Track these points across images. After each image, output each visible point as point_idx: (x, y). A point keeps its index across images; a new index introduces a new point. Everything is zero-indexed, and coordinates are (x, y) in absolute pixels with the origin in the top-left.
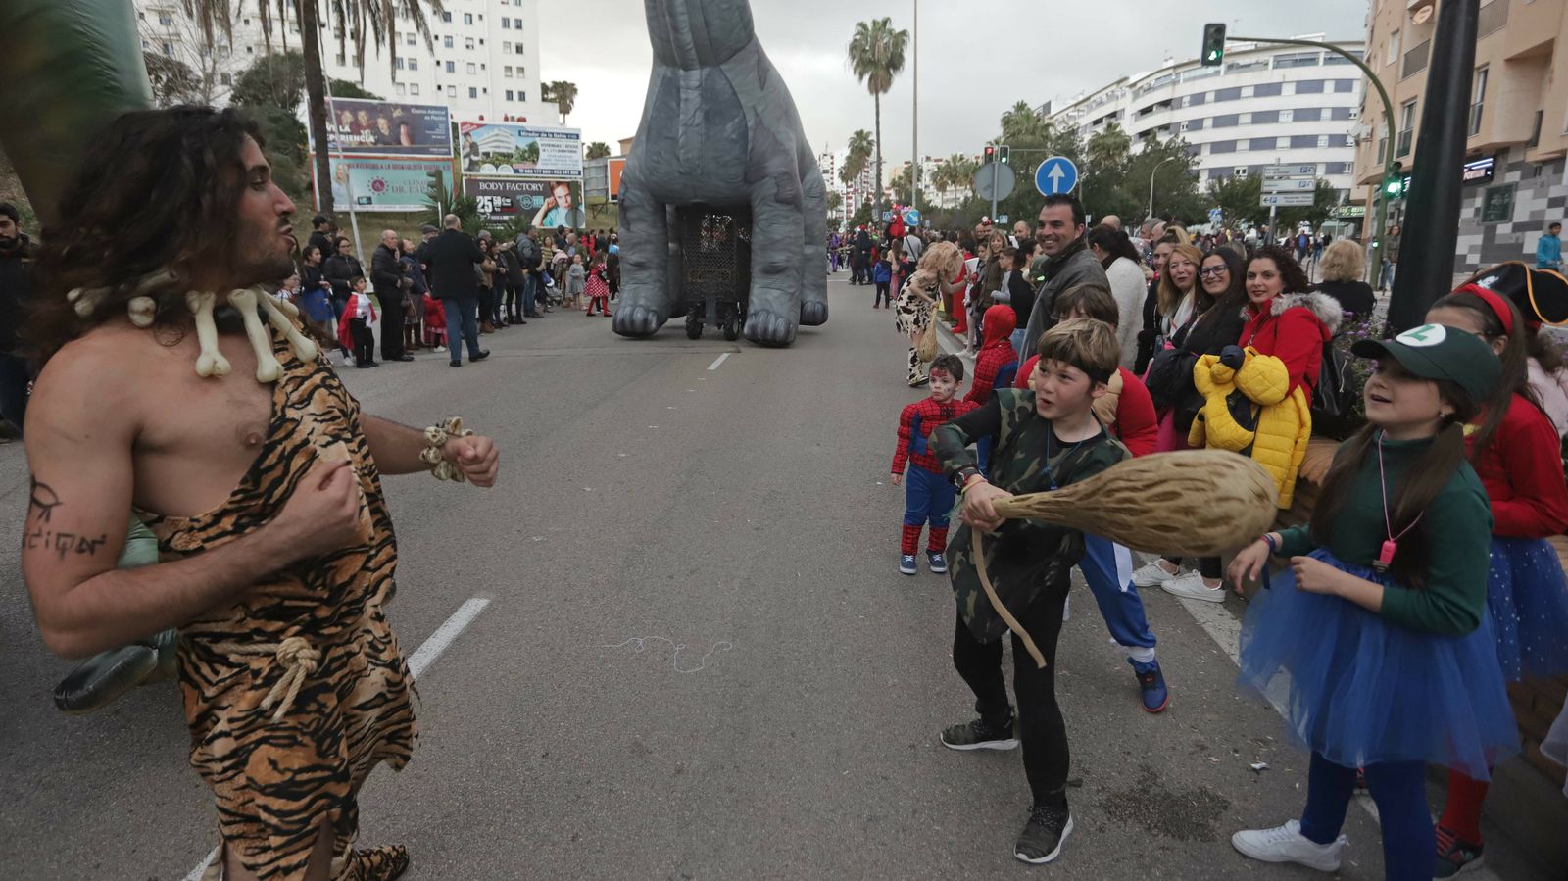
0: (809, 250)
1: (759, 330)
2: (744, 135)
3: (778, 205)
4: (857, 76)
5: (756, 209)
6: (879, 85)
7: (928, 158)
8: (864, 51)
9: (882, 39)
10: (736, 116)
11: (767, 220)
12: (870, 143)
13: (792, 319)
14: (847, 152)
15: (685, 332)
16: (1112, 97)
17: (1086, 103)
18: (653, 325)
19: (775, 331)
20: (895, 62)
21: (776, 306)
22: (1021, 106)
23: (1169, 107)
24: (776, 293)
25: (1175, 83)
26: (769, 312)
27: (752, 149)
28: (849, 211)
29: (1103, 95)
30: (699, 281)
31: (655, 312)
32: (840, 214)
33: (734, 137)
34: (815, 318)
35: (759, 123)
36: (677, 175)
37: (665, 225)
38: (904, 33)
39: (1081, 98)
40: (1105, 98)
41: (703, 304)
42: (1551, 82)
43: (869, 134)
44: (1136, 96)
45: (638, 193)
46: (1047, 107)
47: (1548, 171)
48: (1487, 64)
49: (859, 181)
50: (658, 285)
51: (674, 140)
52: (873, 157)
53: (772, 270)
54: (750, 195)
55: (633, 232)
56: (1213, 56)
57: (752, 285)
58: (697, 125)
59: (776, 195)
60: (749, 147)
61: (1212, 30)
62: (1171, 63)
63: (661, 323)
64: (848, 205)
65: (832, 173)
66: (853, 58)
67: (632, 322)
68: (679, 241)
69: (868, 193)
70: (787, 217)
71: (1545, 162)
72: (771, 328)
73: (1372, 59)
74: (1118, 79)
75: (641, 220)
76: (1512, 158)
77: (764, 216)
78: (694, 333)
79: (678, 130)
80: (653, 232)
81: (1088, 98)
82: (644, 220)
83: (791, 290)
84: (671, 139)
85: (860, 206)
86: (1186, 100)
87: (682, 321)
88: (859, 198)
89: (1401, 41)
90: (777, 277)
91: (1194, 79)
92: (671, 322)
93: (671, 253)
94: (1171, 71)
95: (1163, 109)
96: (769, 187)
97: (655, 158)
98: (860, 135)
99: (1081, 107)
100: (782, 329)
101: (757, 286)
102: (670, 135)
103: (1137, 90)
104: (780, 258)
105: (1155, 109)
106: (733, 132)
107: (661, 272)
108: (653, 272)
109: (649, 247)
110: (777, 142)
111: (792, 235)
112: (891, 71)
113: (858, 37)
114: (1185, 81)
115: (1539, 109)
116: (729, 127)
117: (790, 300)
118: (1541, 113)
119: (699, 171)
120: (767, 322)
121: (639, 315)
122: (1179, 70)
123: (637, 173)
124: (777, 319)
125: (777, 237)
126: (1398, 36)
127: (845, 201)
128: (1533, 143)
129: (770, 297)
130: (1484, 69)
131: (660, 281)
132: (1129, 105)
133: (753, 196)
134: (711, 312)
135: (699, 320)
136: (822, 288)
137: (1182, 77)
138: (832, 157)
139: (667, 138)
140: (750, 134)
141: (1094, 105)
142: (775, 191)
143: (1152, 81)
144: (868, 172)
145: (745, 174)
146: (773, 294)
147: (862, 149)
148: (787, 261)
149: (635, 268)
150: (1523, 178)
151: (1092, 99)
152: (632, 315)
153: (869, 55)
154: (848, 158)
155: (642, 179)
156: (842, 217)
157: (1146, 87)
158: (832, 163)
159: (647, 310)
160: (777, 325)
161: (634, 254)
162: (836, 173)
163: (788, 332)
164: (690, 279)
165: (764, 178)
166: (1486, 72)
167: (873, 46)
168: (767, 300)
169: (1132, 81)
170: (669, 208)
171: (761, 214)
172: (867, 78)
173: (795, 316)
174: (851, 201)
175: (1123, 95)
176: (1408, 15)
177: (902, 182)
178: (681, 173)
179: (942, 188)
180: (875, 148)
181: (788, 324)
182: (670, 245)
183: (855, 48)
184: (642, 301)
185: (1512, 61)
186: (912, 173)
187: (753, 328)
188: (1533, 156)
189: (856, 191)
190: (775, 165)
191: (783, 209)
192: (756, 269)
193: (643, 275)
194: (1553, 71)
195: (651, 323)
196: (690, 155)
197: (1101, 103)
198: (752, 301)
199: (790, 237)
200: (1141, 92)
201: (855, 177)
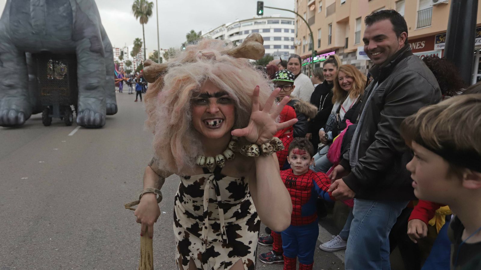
0: (107, 78)
1: (85, 120)
2: (70, 14)
3: (92, 53)
4: (135, 18)
5: (79, 55)
6: (144, 21)
7: (162, 49)
8: (138, 8)
9: (144, 4)
10: (65, 3)
11: (85, 61)
12: (141, 43)
13: (103, 113)
14: (133, 46)
15: (41, 122)
16: (221, 30)
17: (213, 32)
18: (22, 120)
19: (94, 120)
20: (149, 13)
21: (93, 107)
22: (193, 32)
23: (238, 34)
24: (93, 100)
25: (240, 27)
26: (90, 110)
27: (76, 22)
28: (135, 67)
29: (218, 30)
30: (48, 95)
31: (22, 112)
32: (131, 69)
33: (65, 14)
34: (112, 111)
35: (79, 8)
36: (31, 34)
37: (25, 64)
38: (152, 3)
39: (211, 30)
40: (219, 31)
41: (51, 107)
42: (349, 29)
43: (140, 39)
44: (228, 30)
45: (7, 45)
46: (200, 33)
47: (350, 56)
48: (331, 23)
49: (138, 57)
50: (23, 97)
51: (28, 14)
52: (143, 47)
53: (90, 88)
54: (75, 47)
55: (5, 67)
56: (260, 12)
57: (79, 96)
58: (42, 6)
59: (90, 48)
60: (74, 21)
61: (260, 4)
62: (238, 20)
63: (27, 118)
64: (134, 65)
65: (128, 54)
66: (134, 10)
67: (8, 119)
68: (34, 73)
69: (142, 61)
70: (97, 60)
71: (349, 53)
72: (92, 119)
73: (298, 20)
74: (222, 25)
75: (10, 60)
76: (341, 52)
77: (84, 59)
78: (47, 122)
79: (30, 9)
80: (18, 67)
81: (213, 31)
82: (12, 61)
83: (101, 98)
84: (26, 13)
85: (139, 65)
86: (243, 32)
87: (40, 115)
88: (138, 62)
89: (307, 15)
90: (93, 91)
91: (245, 26)
92: (33, 116)
93: (30, 80)
94: (238, 23)
95: (237, 35)
96: (86, 43)
97: (16, 24)
98: (137, 40)
99: (211, 33)
100: (98, 119)
101: (82, 96)
102: (24, 11)
103: (229, 29)
104: (94, 81)
105: (234, 35)
106: (64, 12)
107: (25, 90)
108: (20, 90)
109: (16, 76)
110: (89, 20)
111: (100, 69)
112: (148, 16)
113: (135, 3)
114: (243, 26)
115: (347, 37)
116: (61, 9)
117: (101, 103)
118: (347, 39)
119: (44, 33)
120: (89, 115)
121: (12, 115)
122: (241, 23)
123: (5, 33)
124: (95, 113)
125: (92, 70)
126: (306, 14)
127: (133, 64)
128: (347, 46)
129: (90, 102)
130: (331, 25)
131: (24, 95)
132: (226, 34)
133: (77, 49)
134: (56, 110)
135: (50, 116)
136: (113, 97)
137: (242, 25)
138: (128, 48)
139: (23, 13)
140: (74, 14)
141: (215, 33)
142: (89, 45)
143: (233, 26)
144: (141, 54)
145: (72, 36)
146: (91, 101)
147: (138, 45)
148: (98, 83)
149: (7, 88)
150: (344, 57)
151: (215, 31)
152: (8, 113)
153: (139, 10)
154: (134, 48)
155: (9, 37)
156: (132, 70)
157: (231, 28)
158: (128, 50)
159: (17, 112)
160: (94, 116)
161: (6, 80)
162: (129, 54)
163: (101, 120)
164: (43, 94)
165: (83, 38)
166: (331, 26)
167: (141, 7)
168: (88, 104)
169: (227, 25)
170: (27, 54)
171: (83, 58)
172: (139, 18)
173: (104, 112)
174: (136, 64)
175: (224, 30)
176: (308, 8)
177: (153, 57)
178: (33, 33)
179: (167, 59)
180: (143, 45)
181: (101, 116)
182: (30, 76)
183: (134, 7)
184: (14, 107)
185: (339, 23)
186: (156, 54)
187: (82, 119)
188: (346, 51)
189: (137, 60)
190: (88, 32)
191: (95, 55)
192: (81, 87)
193: (13, 92)
194: (349, 26)
195: (20, 118)
196: (38, 23)
197: (217, 32)
198: (80, 105)
199: (99, 70)
200: (230, 29)
201: (136, 55)
